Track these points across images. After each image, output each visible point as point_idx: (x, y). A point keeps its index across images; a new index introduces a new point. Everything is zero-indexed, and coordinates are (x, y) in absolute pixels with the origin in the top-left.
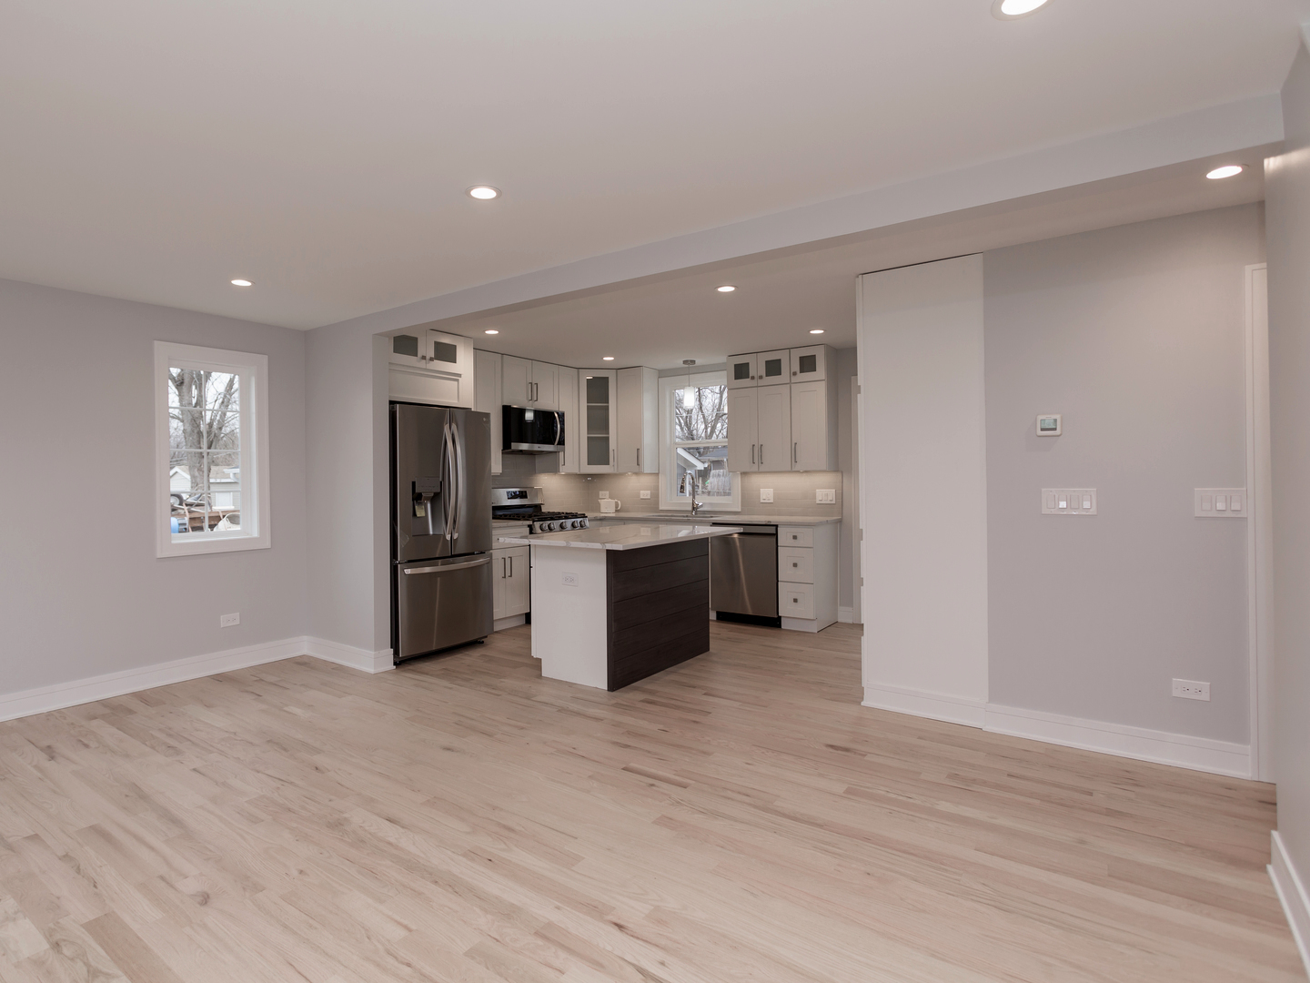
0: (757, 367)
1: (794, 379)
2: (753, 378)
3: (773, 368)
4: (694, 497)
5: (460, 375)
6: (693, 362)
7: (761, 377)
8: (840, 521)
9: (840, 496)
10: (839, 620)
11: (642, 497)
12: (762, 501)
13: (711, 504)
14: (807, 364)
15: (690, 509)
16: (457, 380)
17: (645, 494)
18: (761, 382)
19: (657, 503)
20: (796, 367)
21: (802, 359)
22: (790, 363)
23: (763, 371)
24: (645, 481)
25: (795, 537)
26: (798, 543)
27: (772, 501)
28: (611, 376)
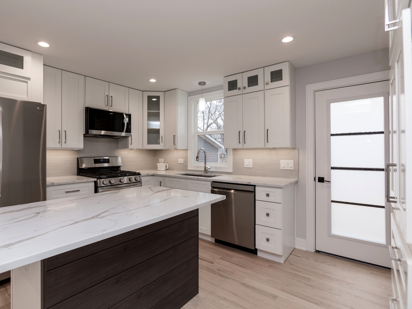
0: (242, 82)
1: (267, 87)
2: (239, 89)
3: (253, 81)
4: (205, 164)
5: (29, 79)
6: (204, 83)
7: (245, 88)
8: (297, 182)
9: (297, 164)
10: (296, 247)
11: (179, 162)
12: (245, 166)
13: (216, 168)
14: (277, 76)
15: (203, 169)
16: (27, 82)
17: (181, 161)
18: (245, 91)
19: (187, 166)
20: (268, 78)
21: (272, 73)
22: (264, 77)
23: (246, 84)
24: (181, 154)
25: (268, 195)
26: (269, 199)
27: (251, 167)
28: (161, 95)
